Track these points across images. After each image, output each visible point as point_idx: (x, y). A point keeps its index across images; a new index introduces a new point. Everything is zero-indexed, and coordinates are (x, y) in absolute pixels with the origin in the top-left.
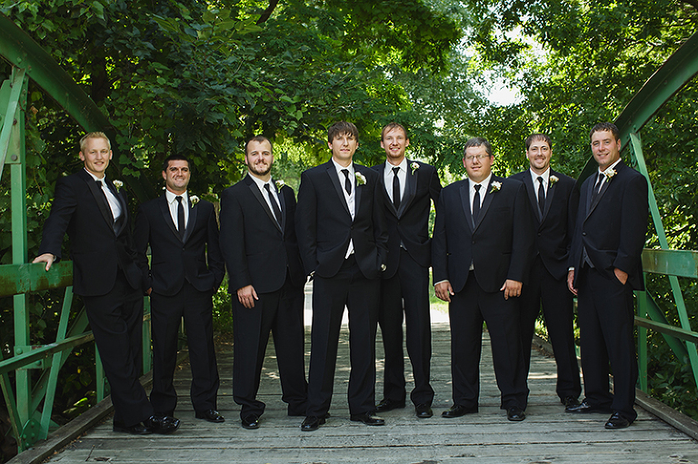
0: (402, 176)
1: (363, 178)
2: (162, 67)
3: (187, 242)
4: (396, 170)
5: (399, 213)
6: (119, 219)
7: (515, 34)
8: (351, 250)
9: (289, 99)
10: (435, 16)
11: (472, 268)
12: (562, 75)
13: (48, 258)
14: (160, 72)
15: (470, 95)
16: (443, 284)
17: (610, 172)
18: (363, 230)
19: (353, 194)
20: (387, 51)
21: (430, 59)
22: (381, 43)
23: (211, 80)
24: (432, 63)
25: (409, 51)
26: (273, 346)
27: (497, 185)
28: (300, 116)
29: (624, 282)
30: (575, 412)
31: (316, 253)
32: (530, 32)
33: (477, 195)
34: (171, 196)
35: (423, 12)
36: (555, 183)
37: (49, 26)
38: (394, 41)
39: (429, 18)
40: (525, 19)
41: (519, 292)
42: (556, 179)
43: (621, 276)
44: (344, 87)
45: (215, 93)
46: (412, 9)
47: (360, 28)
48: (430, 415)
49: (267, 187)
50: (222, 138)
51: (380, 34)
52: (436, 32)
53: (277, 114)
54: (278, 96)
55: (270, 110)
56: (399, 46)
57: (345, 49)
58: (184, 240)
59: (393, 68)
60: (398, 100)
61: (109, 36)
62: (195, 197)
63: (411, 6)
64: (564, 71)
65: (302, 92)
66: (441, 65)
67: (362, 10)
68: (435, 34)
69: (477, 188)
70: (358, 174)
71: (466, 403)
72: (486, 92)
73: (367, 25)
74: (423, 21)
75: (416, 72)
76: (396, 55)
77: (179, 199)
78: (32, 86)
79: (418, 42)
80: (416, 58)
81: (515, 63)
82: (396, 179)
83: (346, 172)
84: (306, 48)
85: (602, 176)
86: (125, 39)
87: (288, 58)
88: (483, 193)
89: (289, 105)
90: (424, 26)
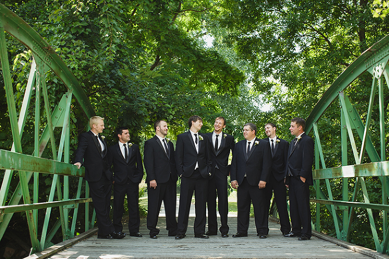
0: (220, 139)
1: (202, 138)
2: (117, 90)
3: (129, 163)
4: (217, 136)
5: (217, 154)
6: (103, 151)
7: (270, 79)
8: (197, 166)
9: (169, 106)
10: (233, 69)
11: (245, 176)
12: (292, 98)
13: (79, 164)
14: (116, 93)
15: (251, 108)
16: (235, 182)
17: (299, 137)
18: (202, 158)
19: (198, 144)
20: (210, 85)
21: (231, 89)
22: (207, 81)
23: (138, 97)
24: (231, 91)
25: (220, 85)
26: (164, 206)
27: (257, 142)
28: (174, 113)
29: (304, 182)
30: (287, 236)
31: (183, 167)
32: (276, 78)
33: (249, 146)
34: (121, 144)
35: (228, 67)
36: (279, 142)
37: (81, 73)
38: (214, 80)
39: (231, 70)
40: (275, 72)
41: (265, 186)
42: (279, 141)
43: (303, 180)
44: (193, 101)
45: (140, 102)
46: (223, 66)
47: (198, 74)
48: (228, 236)
49: (163, 140)
50: (141, 121)
51: (207, 77)
52: (234, 77)
53: (164, 112)
54: (164, 104)
55: (161, 110)
56: (216, 83)
57: (190, 84)
58: (127, 162)
59: (212, 93)
60: (215, 108)
61: (96, 77)
62: (130, 143)
63: (222, 64)
64: (293, 97)
65: (175, 103)
66: (235, 92)
67: (199, 65)
68: (233, 78)
69: (249, 143)
70: (200, 136)
71: (243, 232)
72: (260, 106)
73: (201, 73)
74: (227, 72)
75: (223, 95)
76: (214, 87)
77: (125, 145)
78: (73, 97)
79: (225, 81)
80: (224, 89)
81: (269, 93)
82: (217, 139)
83: (196, 135)
84: (176, 83)
85: (297, 139)
86: (104, 78)
87: (169, 88)
88: (251, 145)
89: (169, 108)
90: (228, 74)
